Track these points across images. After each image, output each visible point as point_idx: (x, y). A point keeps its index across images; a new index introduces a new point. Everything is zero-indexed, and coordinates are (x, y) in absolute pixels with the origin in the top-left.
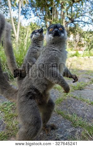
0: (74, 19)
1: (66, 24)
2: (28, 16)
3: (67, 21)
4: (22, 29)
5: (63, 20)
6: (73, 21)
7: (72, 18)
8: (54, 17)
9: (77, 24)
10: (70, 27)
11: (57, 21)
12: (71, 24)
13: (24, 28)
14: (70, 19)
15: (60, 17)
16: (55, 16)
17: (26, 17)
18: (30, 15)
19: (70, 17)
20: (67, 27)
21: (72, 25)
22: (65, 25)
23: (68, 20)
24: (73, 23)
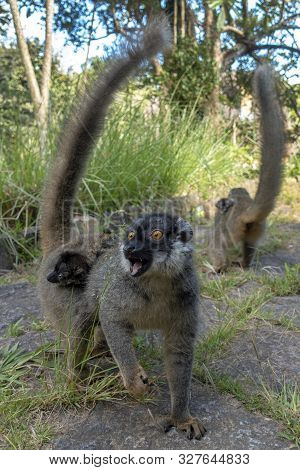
0: (253, 40)
1: (225, 56)
2: (83, 33)
3: (230, 47)
4: (63, 84)
5: (213, 44)
6: (250, 49)
7: (246, 34)
8: (179, 33)
9: (267, 58)
10: (240, 72)
11: (191, 49)
12: (243, 58)
13: (67, 81)
14: (238, 38)
15: (202, 34)
16: (183, 30)
17: (74, 39)
18: (91, 29)
19: (241, 32)
20: (230, 71)
21: (246, 61)
22: (223, 63)
23: (231, 44)
24: (251, 56)
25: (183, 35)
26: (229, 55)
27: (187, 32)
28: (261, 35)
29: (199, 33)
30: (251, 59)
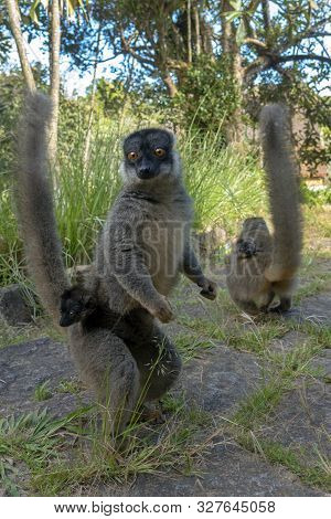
0: (276, 51)
1: (246, 72)
2: (88, 55)
3: (251, 61)
4: (68, 110)
5: (233, 60)
6: (274, 62)
7: (269, 45)
8: (194, 50)
9: (293, 70)
10: (263, 87)
11: (208, 66)
12: (266, 72)
13: (72, 107)
14: (260, 51)
15: (219, 47)
16: (198, 46)
17: (78, 62)
18: (96, 50)
19: (263, 44)
20: (252, 86)
21: (270, 75)
22: (245, 78)
23: (253, 58)
24: (275, 69)
25: (199, 52)
26: (251, 70)
27: (202, 47)
28: (286, 45)
29: (216, 47)
30: (275, 73)
